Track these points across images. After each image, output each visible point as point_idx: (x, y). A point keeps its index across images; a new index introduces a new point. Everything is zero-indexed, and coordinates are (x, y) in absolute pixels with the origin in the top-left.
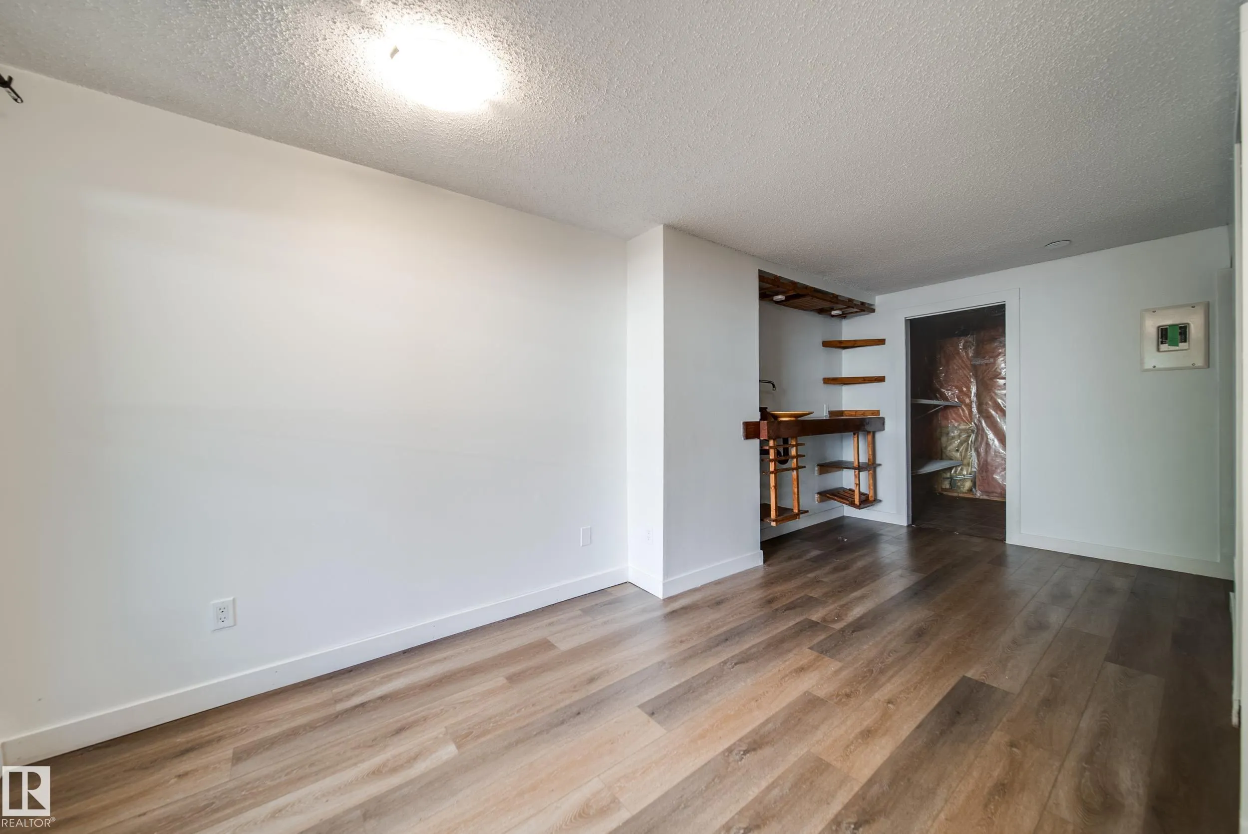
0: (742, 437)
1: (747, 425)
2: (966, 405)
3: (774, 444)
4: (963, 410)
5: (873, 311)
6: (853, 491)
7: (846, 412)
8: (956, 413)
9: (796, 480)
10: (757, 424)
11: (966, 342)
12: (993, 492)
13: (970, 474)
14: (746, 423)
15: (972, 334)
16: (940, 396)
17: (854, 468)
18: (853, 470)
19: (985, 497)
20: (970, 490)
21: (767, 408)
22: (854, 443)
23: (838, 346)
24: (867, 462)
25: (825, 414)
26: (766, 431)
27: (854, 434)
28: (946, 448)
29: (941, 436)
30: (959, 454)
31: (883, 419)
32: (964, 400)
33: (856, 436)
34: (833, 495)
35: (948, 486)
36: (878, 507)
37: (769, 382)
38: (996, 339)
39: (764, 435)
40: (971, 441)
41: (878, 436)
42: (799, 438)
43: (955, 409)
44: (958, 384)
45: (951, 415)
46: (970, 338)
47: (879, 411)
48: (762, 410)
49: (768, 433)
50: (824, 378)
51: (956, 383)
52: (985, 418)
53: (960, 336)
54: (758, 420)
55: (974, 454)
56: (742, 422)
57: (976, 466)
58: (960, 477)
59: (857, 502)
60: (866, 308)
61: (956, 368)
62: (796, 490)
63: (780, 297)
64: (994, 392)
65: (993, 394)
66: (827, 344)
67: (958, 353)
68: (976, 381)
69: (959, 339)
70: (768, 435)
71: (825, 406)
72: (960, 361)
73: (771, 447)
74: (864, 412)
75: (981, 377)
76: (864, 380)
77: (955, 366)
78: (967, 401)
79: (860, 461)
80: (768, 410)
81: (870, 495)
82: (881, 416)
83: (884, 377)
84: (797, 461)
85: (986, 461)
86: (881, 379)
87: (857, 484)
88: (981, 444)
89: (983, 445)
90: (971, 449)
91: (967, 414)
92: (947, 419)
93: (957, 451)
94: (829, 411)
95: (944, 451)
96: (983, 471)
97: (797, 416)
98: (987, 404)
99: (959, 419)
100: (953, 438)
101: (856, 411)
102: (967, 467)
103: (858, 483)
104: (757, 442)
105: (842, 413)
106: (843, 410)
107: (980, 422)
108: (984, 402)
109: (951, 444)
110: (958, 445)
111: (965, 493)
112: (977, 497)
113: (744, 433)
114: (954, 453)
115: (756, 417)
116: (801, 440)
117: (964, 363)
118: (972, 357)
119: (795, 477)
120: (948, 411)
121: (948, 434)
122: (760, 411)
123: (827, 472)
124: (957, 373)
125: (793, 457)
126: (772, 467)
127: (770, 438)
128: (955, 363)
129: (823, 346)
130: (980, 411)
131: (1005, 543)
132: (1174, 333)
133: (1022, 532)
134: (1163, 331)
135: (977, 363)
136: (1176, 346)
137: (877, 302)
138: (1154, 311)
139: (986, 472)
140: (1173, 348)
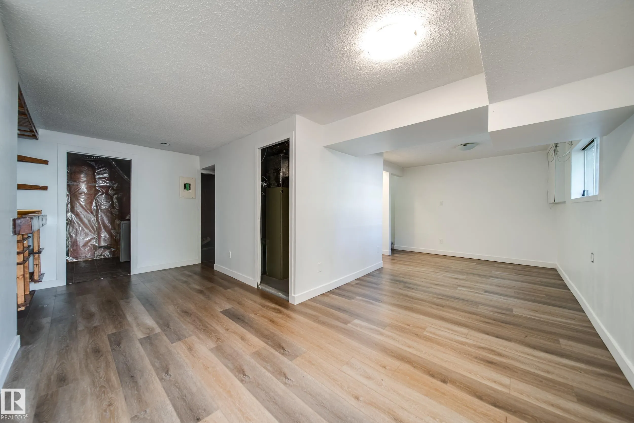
1: (13, 221)
5: (39, 139)
12: (80, 257)
19: (75, 260)
47: (42, 210)
52: (75, 215)
60: (35, 136)
65: (81, 202)
68: (70, 194)
75: (73, 192)
81: (35, 273)
83: (48, 187)
86: (44, 188)
96: (73, 246)
98: (77, 206)
112: (70, 262)
118: (68, 180)
130: (73, 210)
131: (130, 275)
132: (187, 186)
133: (138, 267)
134: (185, 185)
135: (71, 184)
136: (188, 190)
137: (41, 132)
138: (183, 178)
139: (76, 246)
140: (188, 191)
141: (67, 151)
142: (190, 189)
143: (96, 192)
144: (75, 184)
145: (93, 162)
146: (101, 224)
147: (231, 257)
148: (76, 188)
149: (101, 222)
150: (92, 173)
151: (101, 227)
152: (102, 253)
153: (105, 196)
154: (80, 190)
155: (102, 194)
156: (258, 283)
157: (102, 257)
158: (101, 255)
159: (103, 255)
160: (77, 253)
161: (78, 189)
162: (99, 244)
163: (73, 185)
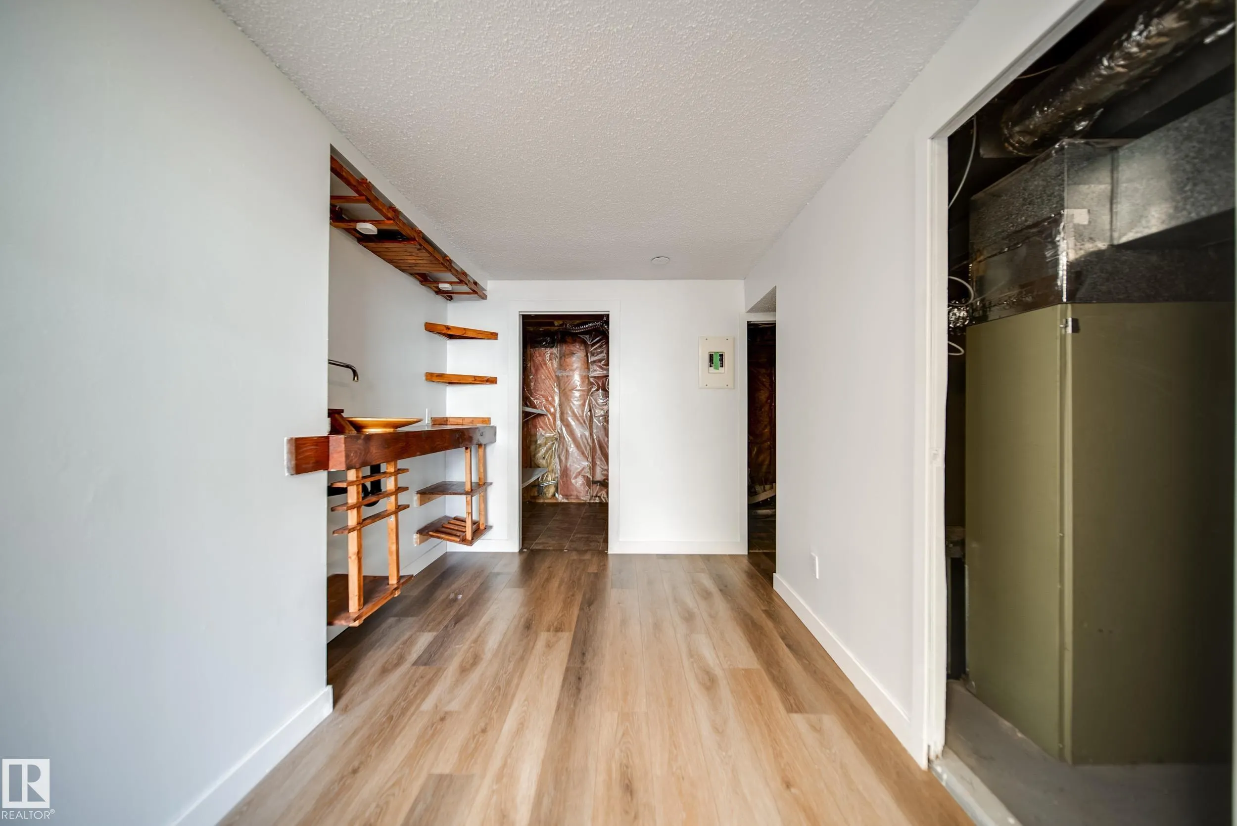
0: (286, 470)
1: (299, 445)
2: (551, 414)
3: (357, 477)
4: (549, 419)
5: (484, 297)
6: (464, 521)
7: (451, 420)
8: (543, 422)
9: (395, 530)
10: (322, 443)
11: (551, 354)
12: (571, 495)
13: (554, 480)
14: (297, 440)
15: (557, 347)
16: (530, 404)
17: (467, 493)
18: (465, 496)
19: (565, 501)
20: (554, 495)
21: (342, 411)
22: (466, 460)
23: (444, 332)
24: (478, 481)
25: (427, 422)
26: (343, 454)
27: (467, 449)
28: (535, 455)
29: (530, 445)
30: (545, 461)
31: (494, 428)
32: (550, 410)
33: (469, 450)
34: (438, 531)
35: (536, 494)
36: (488, 535)
37: (348, 366)
38: (574, 354)
39: (337, 461)
40: (555, 449)
41: (489, 449)
42: (399, 461)
43: (542, 417)
44: (545, 394)
45: (539, 423)
46: (554, 350)
47: (490, 418)
48: (334, 414)
49: (347, 456)
50: (427, 373)
51: (543, 393)
52: (564, 425)
53: (547, 347)
54: (325, 434)
55: (557, 460)
56: (285, 439)
57: (559, 472)
58: (546, 484)
59: (469, 536)
60: (476, 291)
61: (543, 377)
62: (394, 548)
63: (368, 228)
64: (572, 403)
65: (572, 405)
66: (430, 328)
67: (545, 364)
68: (559, 391)
69: (546, 350)
70: (346, 461)
71: (427, 410)
72: (547, 371)
73: (351, 483)
74: (473, 420)
75: (563, 389)
76: (475, 380)
77: (542, 376)
78: (552, 410)
79: (473, 481)
80: (344, 415)
81: (481, 523)
82: (491, 425)
83: (496, 378)
84: (396, 500)
85: (566, 466)
86: (492, 381)
87: (469, 513)
88: (562, 450)
89: (564, 451)
90: (555, 456)
91: (552, 421)
92: (536, 427)
93: (544, 458)
94: (431, 418)
95: (533, 459)
96: (564, 477)
97: (396, 425)
98: (567, 413)
99: (546, 428)
100: (540, 445)
101: (463, 419)
102: (552, 474)
103: (470, 511)
104: (320, 479)
105: (445, 421)
106: (448, 416)
107: (561, 430)
108: (565, 412)
109: (539, 452)
110: (545, 453)
111: (550, 499)
112: (559, 501)
113: (289, 460)
114: (541, 461)
115: (321, 427)
116: (402, 463)
117: (550, 374)
118: (557, 368)
119: (394, 526)
120: (537, 420)
121: (536, 441)
122: (329, 417)
123: (429, 500)
124: (544, 382)
125: (389, 495)
126: (352, 518)
127: (349, 468)
128: (542, 373)
129: (426, 329)
130: (562, 420)
131: (607, 554)
132: (716, 359)
133: (620, 540)
134: (711, 356)
135: (560, 375)
136: (718, 369)
137: (490, 286)
138: (707, 339)
139: (566, 477)
140: (716, 371)
141: (519, 312)
142: (722, 367)
143: (590, 387)
144: (565, 374)
145: (586, 335)
146: (596, 441)
147: (819, 576)
148: (566, 381)
149: (596, 438)
150: (585, 354)
151: (596, 448)
152: (597, 493)
153: (601, 393)
154: (570, 385)
155: (597, 390)
156: (929, 747)
157: (597, 500)
158: (596, 496)
159: (598, 497)
160: (568, 488)
161: (568, 383)
162: (593, 477)
163: (563, 376)
